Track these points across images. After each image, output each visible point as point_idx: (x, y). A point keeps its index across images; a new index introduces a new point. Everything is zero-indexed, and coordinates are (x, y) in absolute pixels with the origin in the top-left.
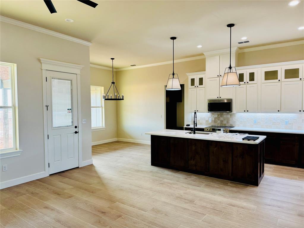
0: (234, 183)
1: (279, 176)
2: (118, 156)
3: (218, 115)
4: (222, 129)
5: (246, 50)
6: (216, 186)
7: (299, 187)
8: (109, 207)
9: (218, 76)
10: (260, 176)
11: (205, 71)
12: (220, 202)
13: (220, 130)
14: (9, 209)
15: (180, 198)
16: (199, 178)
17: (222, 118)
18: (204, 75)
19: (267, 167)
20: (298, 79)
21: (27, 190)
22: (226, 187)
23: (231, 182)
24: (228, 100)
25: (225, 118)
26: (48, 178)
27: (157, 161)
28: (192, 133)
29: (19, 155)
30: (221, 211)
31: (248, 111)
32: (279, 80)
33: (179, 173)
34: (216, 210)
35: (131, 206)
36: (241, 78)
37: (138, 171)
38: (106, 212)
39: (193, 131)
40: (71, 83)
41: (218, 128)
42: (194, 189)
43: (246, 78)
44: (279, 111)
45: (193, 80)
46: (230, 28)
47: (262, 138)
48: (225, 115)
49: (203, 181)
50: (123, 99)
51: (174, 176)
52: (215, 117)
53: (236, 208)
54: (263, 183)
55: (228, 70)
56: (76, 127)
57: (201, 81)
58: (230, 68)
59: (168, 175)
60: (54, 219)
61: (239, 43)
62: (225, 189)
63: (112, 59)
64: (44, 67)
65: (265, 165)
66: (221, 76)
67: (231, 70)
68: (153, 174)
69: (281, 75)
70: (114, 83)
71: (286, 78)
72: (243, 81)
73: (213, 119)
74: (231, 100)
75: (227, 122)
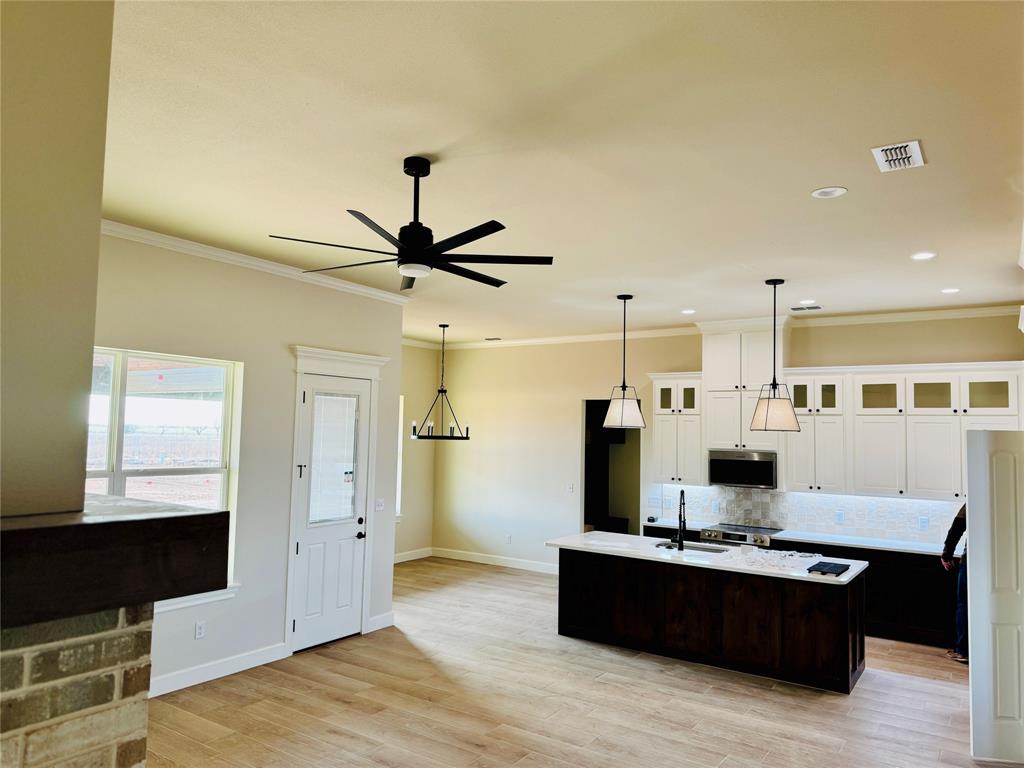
0: (790, 686)
1: (906, 671)
2: (455, 605)
3: (738, 494)
4: (750, 537)
5: (812, 323)
6: (742, 690)
7: (952, 698)
8: (487, 735)
9: (737, 387)
10: (854, 668)
11: (701, 370)
12: (757, 729)
13: (743, 538)
14: (244, 734)
15: (654, 717)
16: (695, 670)
17: (749, 503)
18: (699, 381)
19: (874, 646)
20: (949, 411)
21: (258, 691)
22: (769, 695)
23: (780, 683)
24: (762, 454)
25: (758, 503)
26: (292, 660)
27: (574, 622)
28: (675, 546)
29: (232, 595)
30: (762, 750)
31: (819, 488)
32: (901, 411)
33: (641, 657)
34: (749, 746)
35: (541, 732)
36: (800, 396)
37: (527, 649)
38: (485, 744)
39: (676, 542)
40: (358, 401)
41: (737, 530)
42: (688, 699)
43: (814, 397)
44: (901, 492)
45: (666, 394)
46: (773, 286)
47: (857, 567)
48: (759, 494)
49: (706, 679)
50: (467, 438)
51: (628, 664)
52: (728, 498)
53: (797, 743)
54: (860, 687)
55: (767, 392)
56: (360, 521)
57: (689, 397)
58: (774, 385)
59: (611, 661)
60: (370, 757)
61: (795, 309)
62: (765, 700)
63: (440, 326)
64: (303, 365)
65: (868, 640)
66: (744, 387)
67: (777, 391)
68: (572, 658)
69: (905, 396)
70: (445, 391)
71: (917, 405)
72: (805, 406)
73: (724, 505)
74: (774, 455)
75: (763, 514)
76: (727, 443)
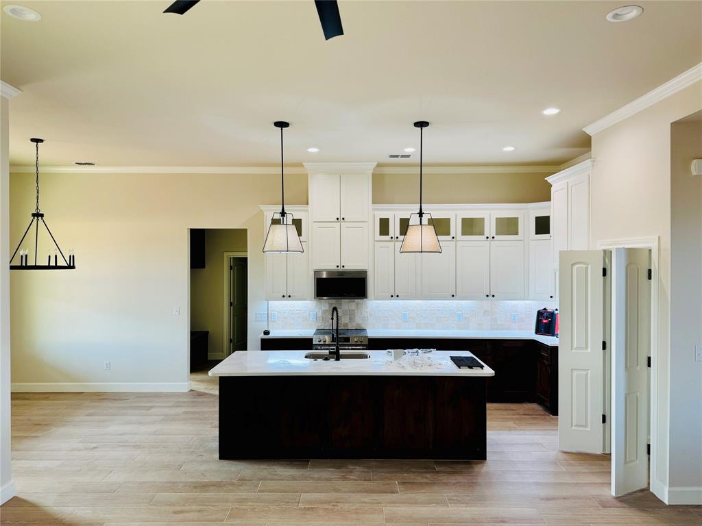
4: (352, 338)
9: (338, 219)
11: (308, 204)
18: (305, 213)
20: (483, 238)
28: (332, 357)
31: (398, 296)
32: (453, 238)
36: (384, 226)
39: (333, 354)
43: (394, 227)
46: (420, 128)
52: (324, 308)
57: (298, 227)
61: (392, 156)
63: (33, 140)
66: (343, 219)
69: (456, 227)
70: (42, 215)
71: (463, 234)
72: (388, 235)
73: (320, 314)
74: (365, 272)
75: (350, 319)
76: (329, 264)
